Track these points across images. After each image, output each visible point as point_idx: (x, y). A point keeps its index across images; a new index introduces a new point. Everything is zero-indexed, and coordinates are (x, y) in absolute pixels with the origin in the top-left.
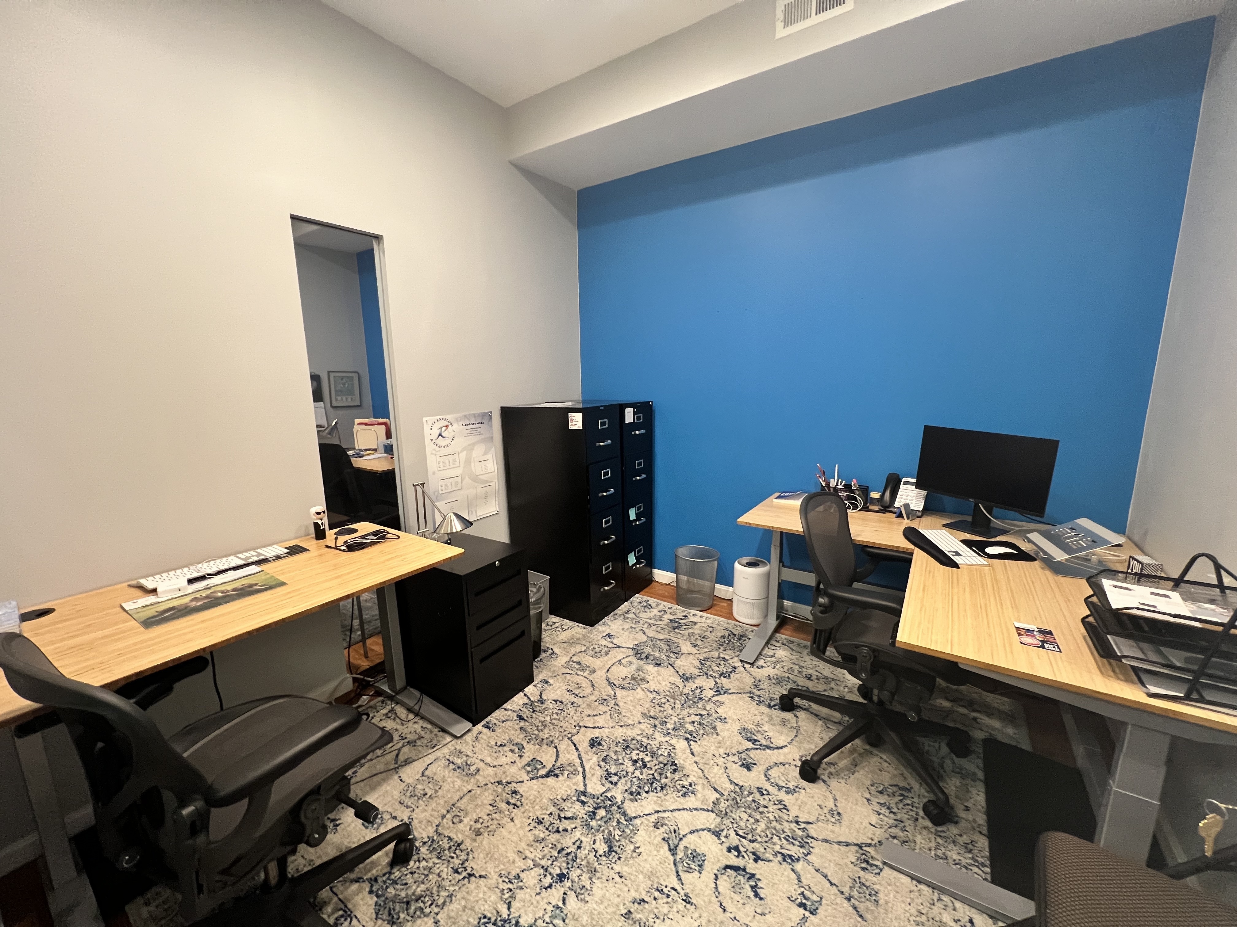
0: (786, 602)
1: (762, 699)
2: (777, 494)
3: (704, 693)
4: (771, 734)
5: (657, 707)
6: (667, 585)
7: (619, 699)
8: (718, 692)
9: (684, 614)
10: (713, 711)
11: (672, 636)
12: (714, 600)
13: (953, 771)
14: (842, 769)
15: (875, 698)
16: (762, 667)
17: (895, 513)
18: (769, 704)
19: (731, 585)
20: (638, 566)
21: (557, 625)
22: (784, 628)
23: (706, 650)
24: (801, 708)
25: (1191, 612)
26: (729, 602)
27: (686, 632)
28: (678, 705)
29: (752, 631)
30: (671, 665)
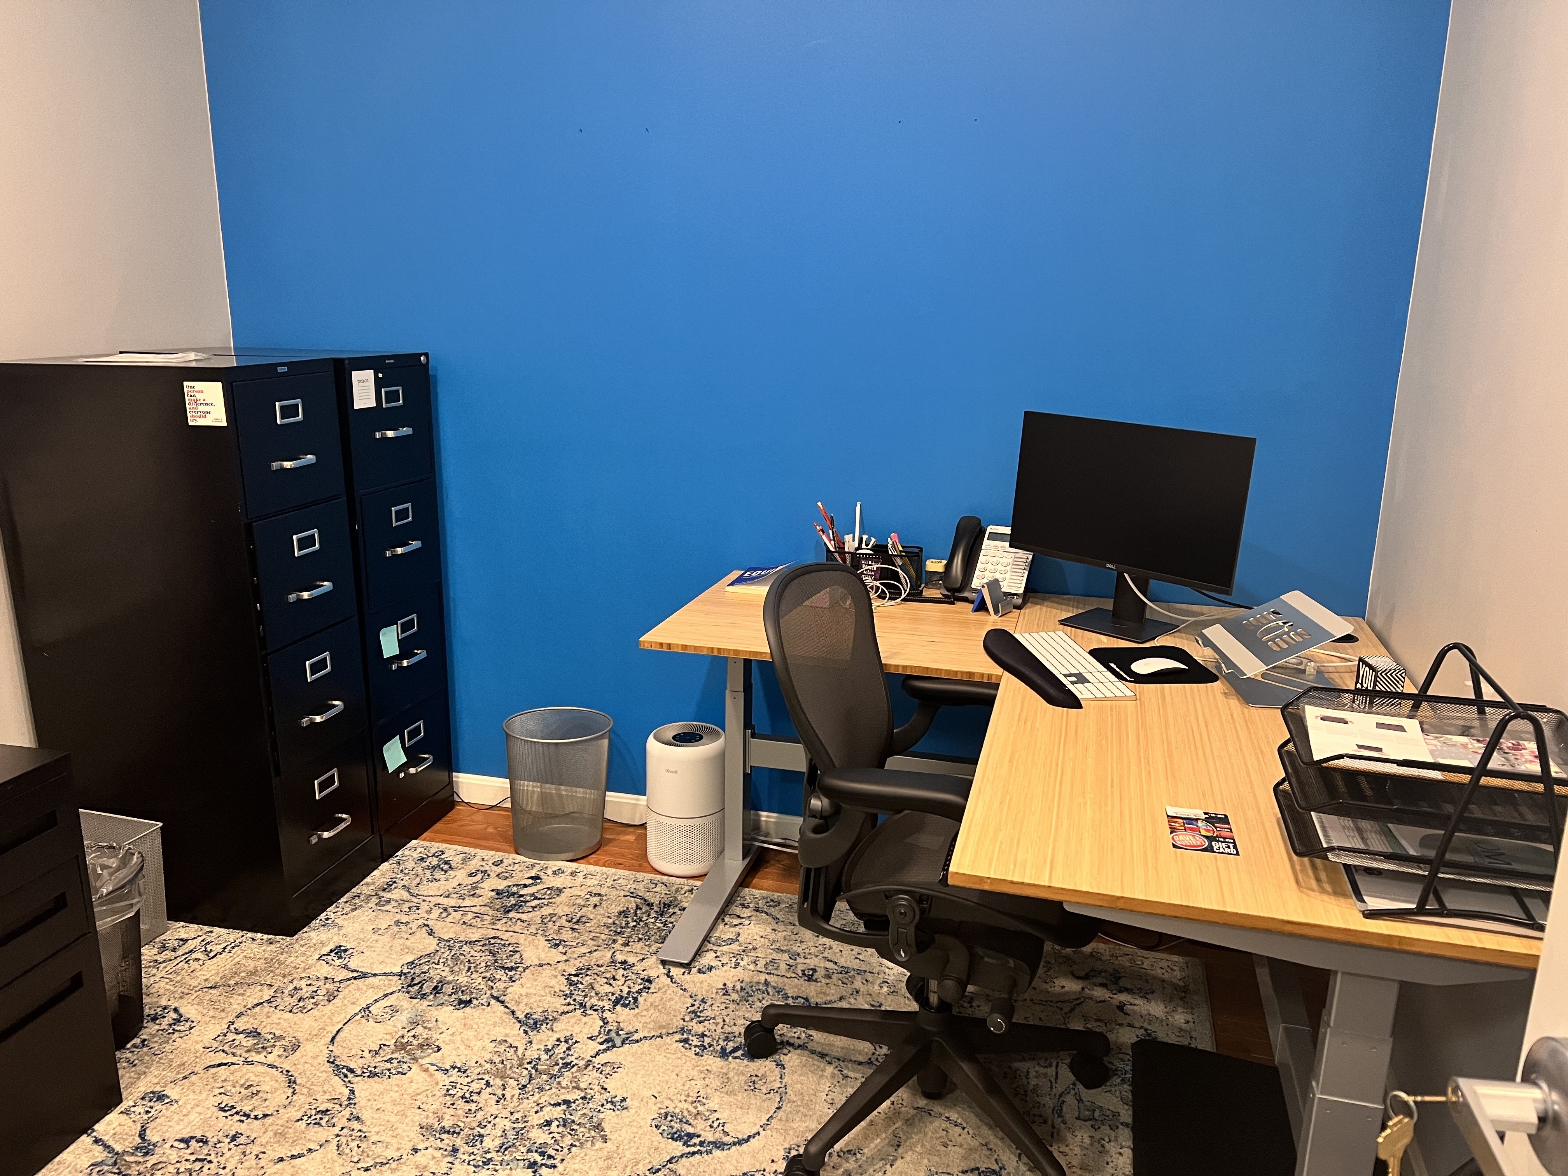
0: (764, 816)
1: (707, 1040)
2: (736, 574)
3: (577, 1050)
4: (723, 1116)
5: (460, 1103)
6: (491, 807)
7: (363, 1103)
8: (610, 1043)
9: (533, 873)
10: (597, 1088)
11: (503, 931)
12: (604, 829)
13: (1078, 1118)
14: (871, 1160)
15: (934, 999)
16: (710, 968)
17: (972, 602)
18: (723, 1049)
19: (640, 789)
20: (412, 771)
21: (190, 945)
22: (759, 875)
23: (584, 950)
24: (792, 1045)
25: (1432, 752)
26: (640, 831)
27: (536, 915)
28: (513, 1089)
29: (691, 891)
30: (497, 999)
